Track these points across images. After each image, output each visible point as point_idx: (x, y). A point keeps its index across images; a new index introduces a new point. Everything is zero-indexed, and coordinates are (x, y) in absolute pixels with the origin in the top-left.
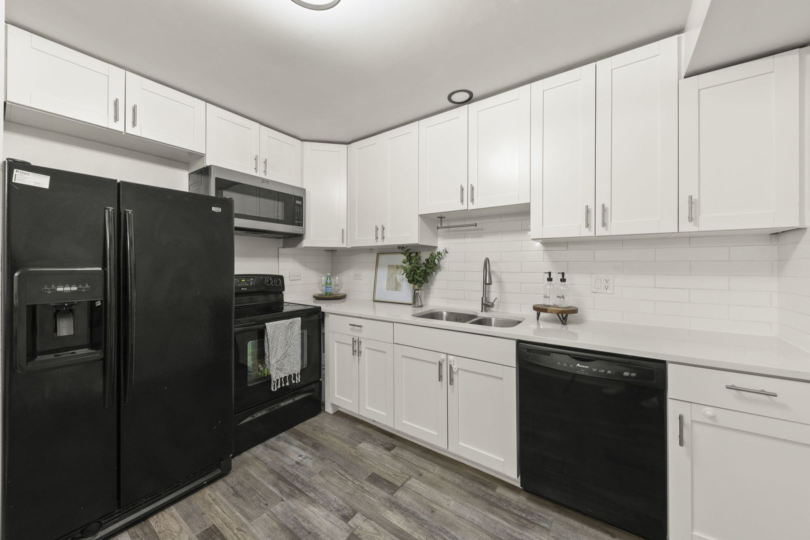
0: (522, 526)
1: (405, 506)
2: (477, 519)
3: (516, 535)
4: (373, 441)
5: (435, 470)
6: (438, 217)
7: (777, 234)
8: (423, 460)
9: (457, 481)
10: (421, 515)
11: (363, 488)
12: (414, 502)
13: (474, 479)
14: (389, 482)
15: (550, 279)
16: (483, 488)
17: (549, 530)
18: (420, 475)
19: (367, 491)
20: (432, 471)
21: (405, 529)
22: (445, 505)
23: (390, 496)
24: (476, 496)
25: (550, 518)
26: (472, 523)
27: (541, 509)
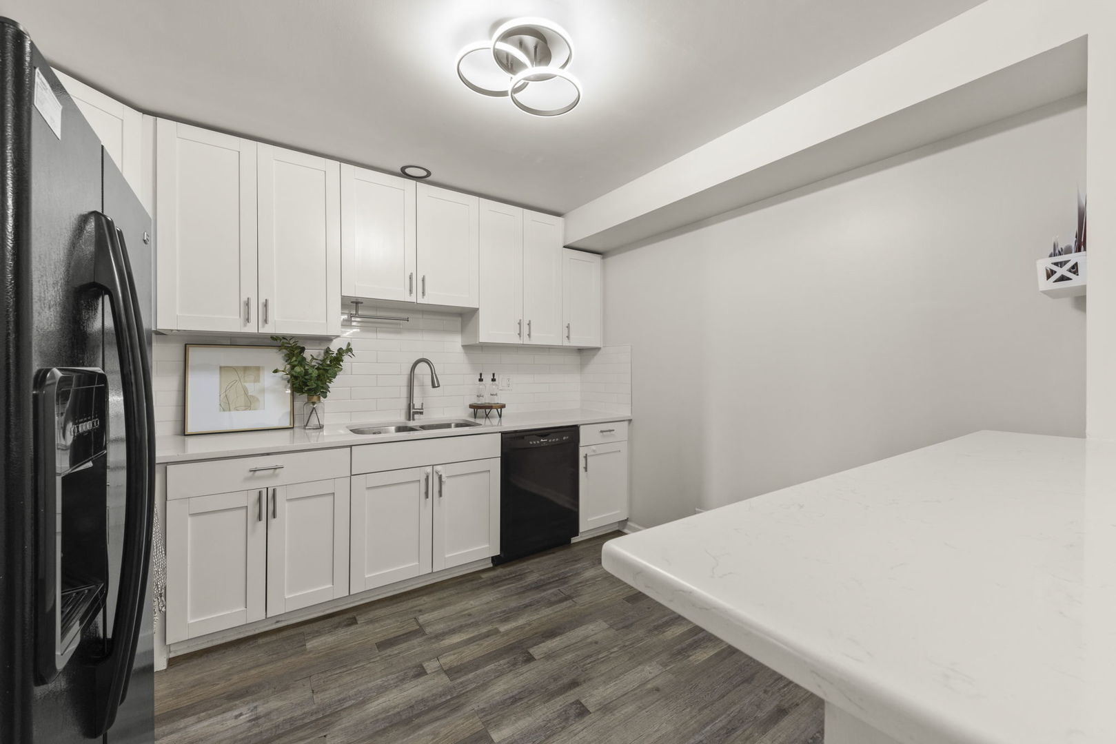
0: (521, 579)
1: (447, 630)
2: (498, 596)
3: (524, 584)
4: (318, 633)
5: (426, 600)
6: (352, 302)
7: (580, 350)
8: (402, 603)
9: (453, 592)
10: (467, 622)
11: (390, 656)
12: (449, 623)
13: (461, 583)
14: (406, 634)
15: (481, 380)
16: (474, 582)
17: (532, 571)
18: (420, 611)
19: (399, 653)
20: (424, 602)
21: (472, 635)
22: (470, 607)
23: (424, 637)
24: (478, 589)
25: (525, 567)
26: (498, 599)
27: (515, 567)
